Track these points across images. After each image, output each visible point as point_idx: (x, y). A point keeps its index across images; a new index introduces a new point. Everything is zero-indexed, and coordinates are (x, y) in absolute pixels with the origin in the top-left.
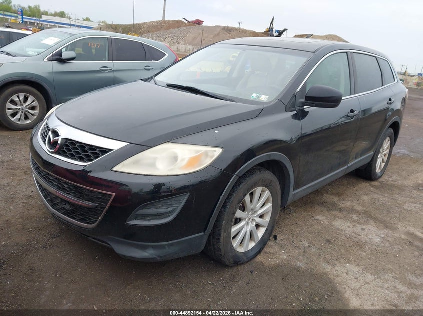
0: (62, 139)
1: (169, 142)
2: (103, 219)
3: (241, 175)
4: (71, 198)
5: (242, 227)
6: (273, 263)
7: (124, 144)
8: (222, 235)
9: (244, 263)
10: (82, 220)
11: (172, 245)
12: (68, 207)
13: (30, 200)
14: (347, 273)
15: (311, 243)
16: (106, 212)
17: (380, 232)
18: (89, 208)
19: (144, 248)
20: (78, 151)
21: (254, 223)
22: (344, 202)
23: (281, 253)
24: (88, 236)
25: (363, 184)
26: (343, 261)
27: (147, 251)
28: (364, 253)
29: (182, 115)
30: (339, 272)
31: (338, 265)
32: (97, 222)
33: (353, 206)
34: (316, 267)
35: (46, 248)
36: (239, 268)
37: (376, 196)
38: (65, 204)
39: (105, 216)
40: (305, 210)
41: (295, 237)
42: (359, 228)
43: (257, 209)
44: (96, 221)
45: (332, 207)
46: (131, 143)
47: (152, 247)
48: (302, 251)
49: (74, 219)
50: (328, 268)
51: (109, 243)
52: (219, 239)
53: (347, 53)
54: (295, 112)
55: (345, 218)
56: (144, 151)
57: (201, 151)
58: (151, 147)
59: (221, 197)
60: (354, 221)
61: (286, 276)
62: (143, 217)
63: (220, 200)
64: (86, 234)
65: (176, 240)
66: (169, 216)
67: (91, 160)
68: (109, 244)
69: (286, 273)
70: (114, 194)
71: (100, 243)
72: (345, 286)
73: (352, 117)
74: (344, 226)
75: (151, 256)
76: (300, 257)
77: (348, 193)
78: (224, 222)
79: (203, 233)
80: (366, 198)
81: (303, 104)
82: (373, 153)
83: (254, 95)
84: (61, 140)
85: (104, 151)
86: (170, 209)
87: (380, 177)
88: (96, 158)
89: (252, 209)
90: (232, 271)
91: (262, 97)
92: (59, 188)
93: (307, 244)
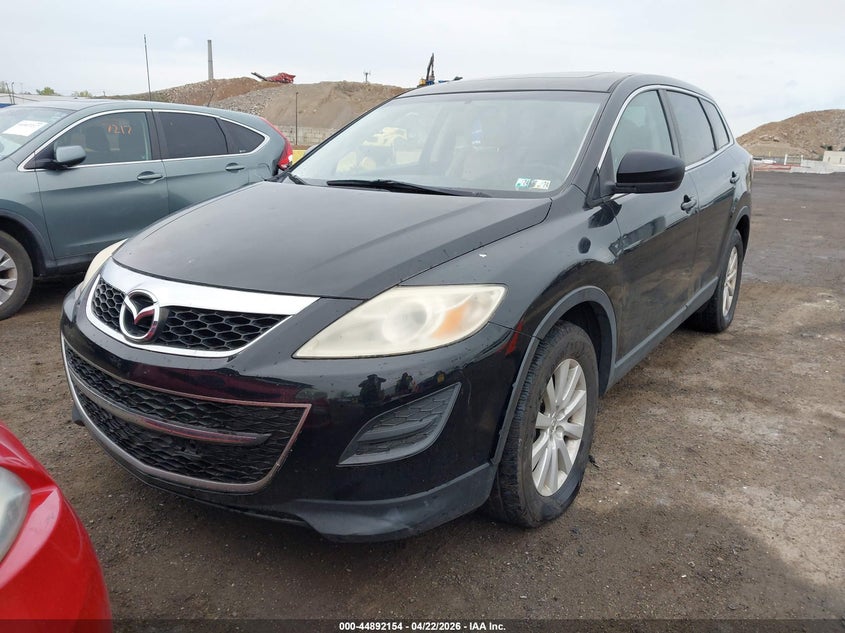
0: (163, 309)
1: (397, 285)
2: (284, 466)
3: (542, 337)
4: (203, 432)
5: (546, 446)
6: (610, 508)
7: (310, 301)
8: (519, 468)
9: (557, 517)
10: (228, 478)
11: (434, 496)
12: (190, 454)
13: (64, 463)
14: (751, 503)
15: (661, 459)
16: (293, 447)
17: (773, 421)
18: (248, 448)
19: (379, 512)
20: (207, 328)
21: (561, 435)
22: (685, 377)
23: (616, 486)
24: (247, 510)
25: (704, 340)
26: (732, 482)
27: (387, 517)
28: (763, 463)
29: (404, 231)
30: (737, 504)
31: (728, 491)
32: (270, 475)
33: (704, 383)
34: (692, 502)
35: (143, 553)
36: (552, 527)
37: (736, 359)
38: (183, 450)
39: (290, 456)
40: (623, 402)
41: (627, 453)
42: (733, 420)
43: (563, 406)
44: (267, 472)
45: (668, 389)
46: (322, 297)
47: (398, 507)
48: (651, 476)
49: (209, 477)
50: (713, 500)
51: (299, 515)
52: (514, 477)
53: (657, 91)
54: (599, 208)
55: (699, 406)
56: (352, 309)
57: (467, 296)
58: (365, 301)
59: (515, 385)
60: (720, 408)
61: (646, 527)
62: (374, 447)
63: (514, 391)
64: (241, 506)
65: (444, 486)
66: (426, 436)
67: (242, 344)
68: (299, 519)
69: (642, 523)
70: (308, 406)
71: (276, 519)
72: (758, 527)
73: (688, 210)
74: (705, 419)
75: (396, 528)
76: (655, 488)
77: (685, 359)
78: (520, 440)
79: (487, 464)
80: (719, 364)
81: (614, 190)
82: (717, 278)
83: (522, 182)
84: (161, 312)
85: (267, 320)
86: (426, 422)
87: (729, 324)
88: (251, 338)
89: (558, 407)
90: (543, 534)
91: (537, 184)
92: (168, 416)
93: (656, 464)
